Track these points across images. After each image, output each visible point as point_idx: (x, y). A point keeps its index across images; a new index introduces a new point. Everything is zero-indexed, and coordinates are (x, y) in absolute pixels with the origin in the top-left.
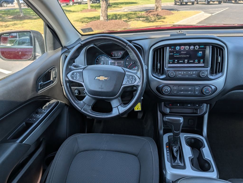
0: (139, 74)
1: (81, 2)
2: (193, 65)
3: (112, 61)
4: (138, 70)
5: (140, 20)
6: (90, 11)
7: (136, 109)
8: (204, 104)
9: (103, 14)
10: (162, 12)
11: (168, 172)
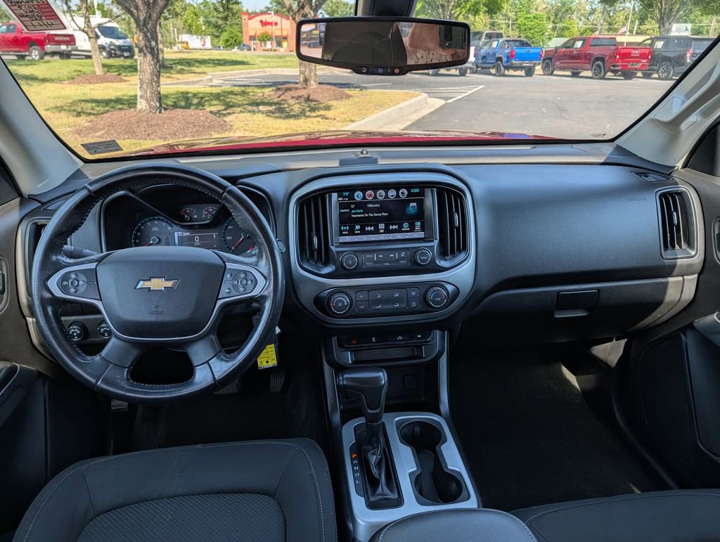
0: (264, 265)
1: (70, 52)
2: (399, 236)
3: (185, 234)
4: (260, 256)
5: (259, 111)
6: (103, 80)
7: (261, 362)
8: (435, 331)
9: (146, 93)
10: (319, 90)
11: (358, 522)
